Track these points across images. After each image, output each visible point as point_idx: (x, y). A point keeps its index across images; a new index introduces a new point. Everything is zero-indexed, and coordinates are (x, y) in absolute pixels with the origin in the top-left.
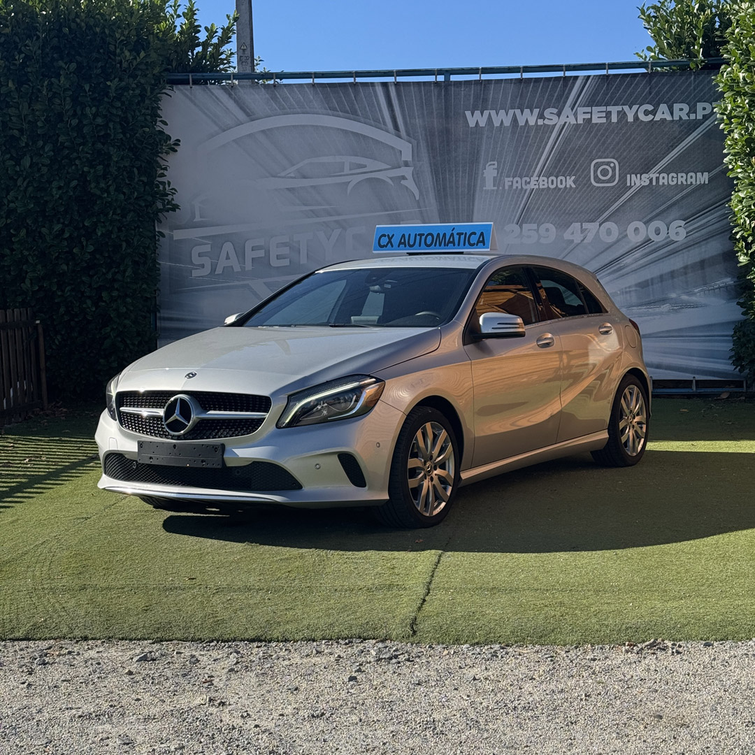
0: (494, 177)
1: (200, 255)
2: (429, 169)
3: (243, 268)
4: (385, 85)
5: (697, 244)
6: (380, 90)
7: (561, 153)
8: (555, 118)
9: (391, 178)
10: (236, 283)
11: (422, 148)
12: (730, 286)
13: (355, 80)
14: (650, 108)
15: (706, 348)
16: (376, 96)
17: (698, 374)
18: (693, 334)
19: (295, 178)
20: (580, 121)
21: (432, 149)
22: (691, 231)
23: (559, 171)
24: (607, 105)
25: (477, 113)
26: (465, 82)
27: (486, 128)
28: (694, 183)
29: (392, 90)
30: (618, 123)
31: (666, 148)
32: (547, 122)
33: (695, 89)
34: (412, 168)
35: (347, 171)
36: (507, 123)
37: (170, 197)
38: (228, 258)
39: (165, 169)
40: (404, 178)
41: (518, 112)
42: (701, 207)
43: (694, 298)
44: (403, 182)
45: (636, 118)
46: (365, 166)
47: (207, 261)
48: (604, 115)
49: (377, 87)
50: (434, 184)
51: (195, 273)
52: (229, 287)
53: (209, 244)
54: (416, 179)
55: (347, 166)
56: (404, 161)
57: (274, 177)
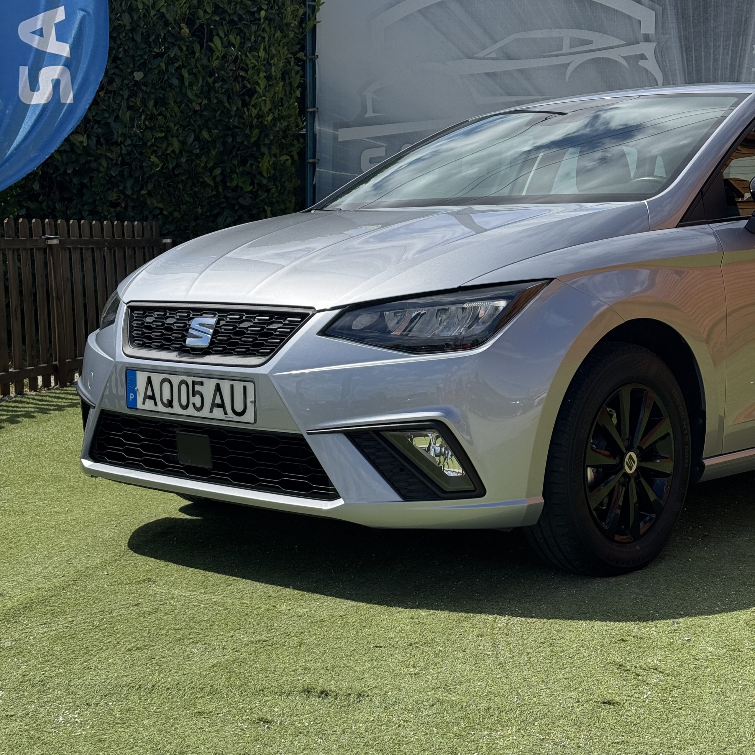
1: (371, 161)
2: (678, 44)
9: (625, 58)
11: (670, 16)
19: (498, 60)
21: (683, 17)
34: (654, 44)
35: (566, 49)
40: (643, 57)
44: (641, 63)
46: (591, 42)
50: (683, 65)
53: (382, 146)
54: (660, 59)
55: (566, 43)
56: (644, 34)
57: (470, 58)
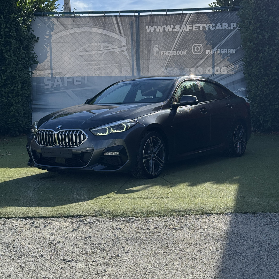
0: (157, 51)
1: (47, 80)
3: (64, 85)
4: (116, 16)
5: (231, 75)
6: (114, 18)
7: (181, 42)
8: (179, 29)
10: (61, 91)
11: (130, 40)
12: (244, 91)
13: (105, 14)
14: (214, 25)
16: (113, 21)
19: (83, 51)
20: (188, 30)
22: (229, 71)
23: (181, 49)
24: (198, 24)
25: (150, 27)
26: (146, 15)
27: (154, 33)
28: (230, 53)
29: (119, 18)
30: (202, 30)
31: (220, 40)
32: (176, 30)
33: (230, 18)
34: (126, 48)
35: (102, 49)
36: (161, 31)
37: (35, 59)
38: (58, 81)
39: (33, 48)
40: (123, 51)
41: (165, 26)
42: (233, 62)
44: (123, 53)
45: (209, 29)
46: (108, 47)
47: (50, 83)
48: (197, 27)
49: (113, 17)
51: (46, 87)
52: (58, 92)
54: (128, 52)
55: (102, 47)
56: (123, 45)
57: (75, 51)
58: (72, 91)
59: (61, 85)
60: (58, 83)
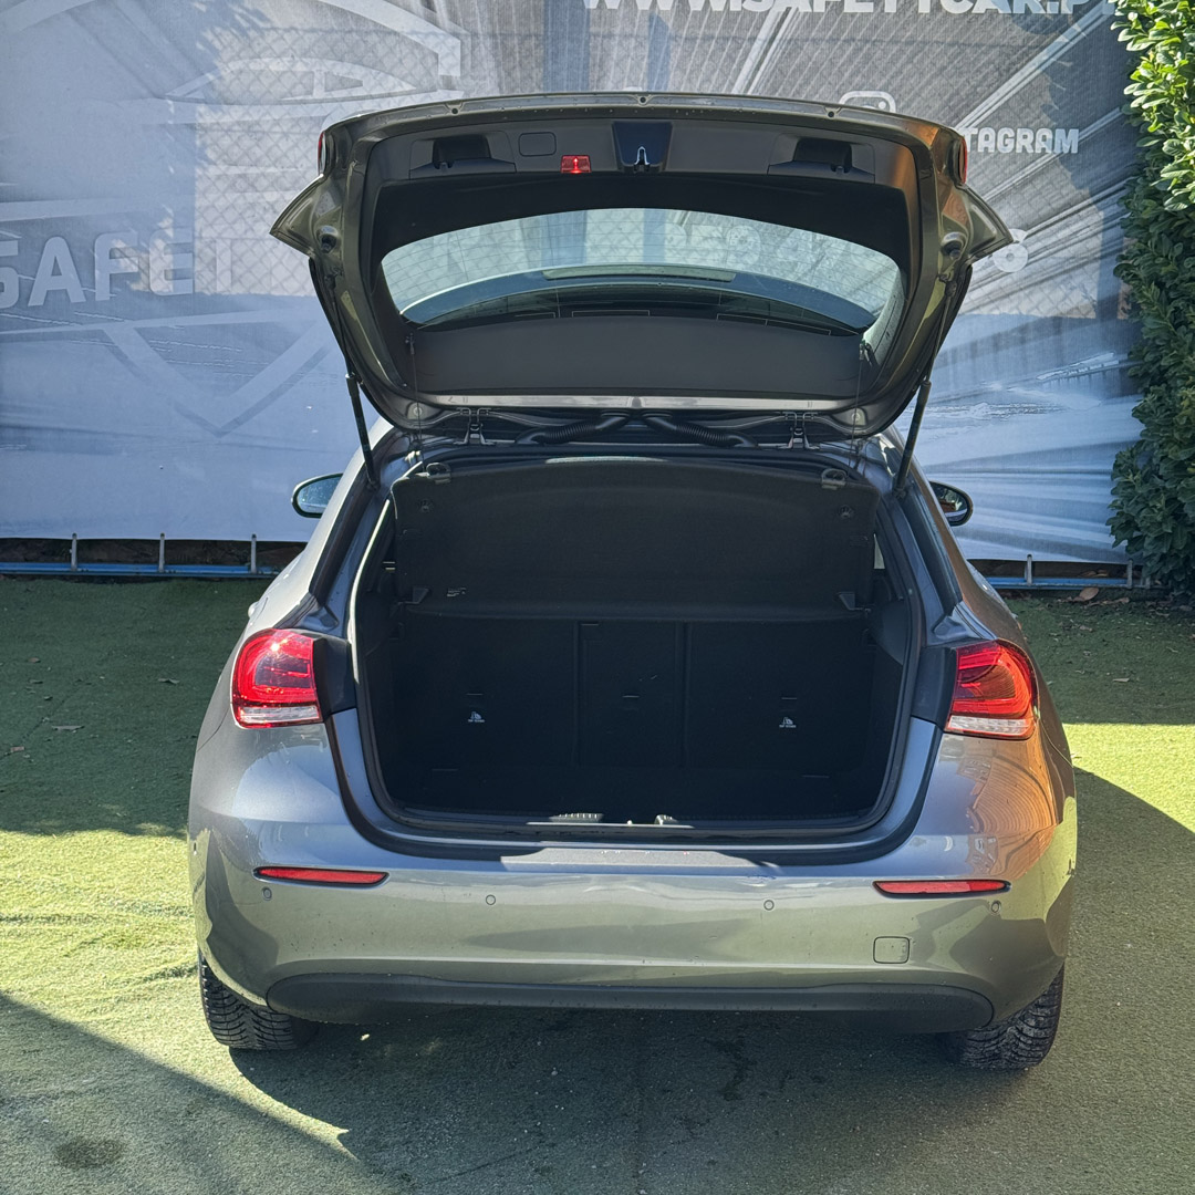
3: (90, 297)
5: (1047, 279)
10: (76, 327)
11: (483, 50)
12: (1112, 369)
15: (1058, 497)
17: (1038, 549)
18: (1032, 467)
21: (504, 53)
22: (1037, 252)
27: (622, 12)
28: (1049, 151)
30: (897, 14)
31: (996, 74)
35: (319, 93)
38: (56, 272)
42: (1062, 202)
43: (1035, 394)
46: (358, 84)
47: (11, 278)
52: (59, 336)
53: (15, 239)
55: (320, 83)
56: (443, 77)
57: (159, 98)
58: (139, 331)
59: (77, 296)
60: (56, 284)
